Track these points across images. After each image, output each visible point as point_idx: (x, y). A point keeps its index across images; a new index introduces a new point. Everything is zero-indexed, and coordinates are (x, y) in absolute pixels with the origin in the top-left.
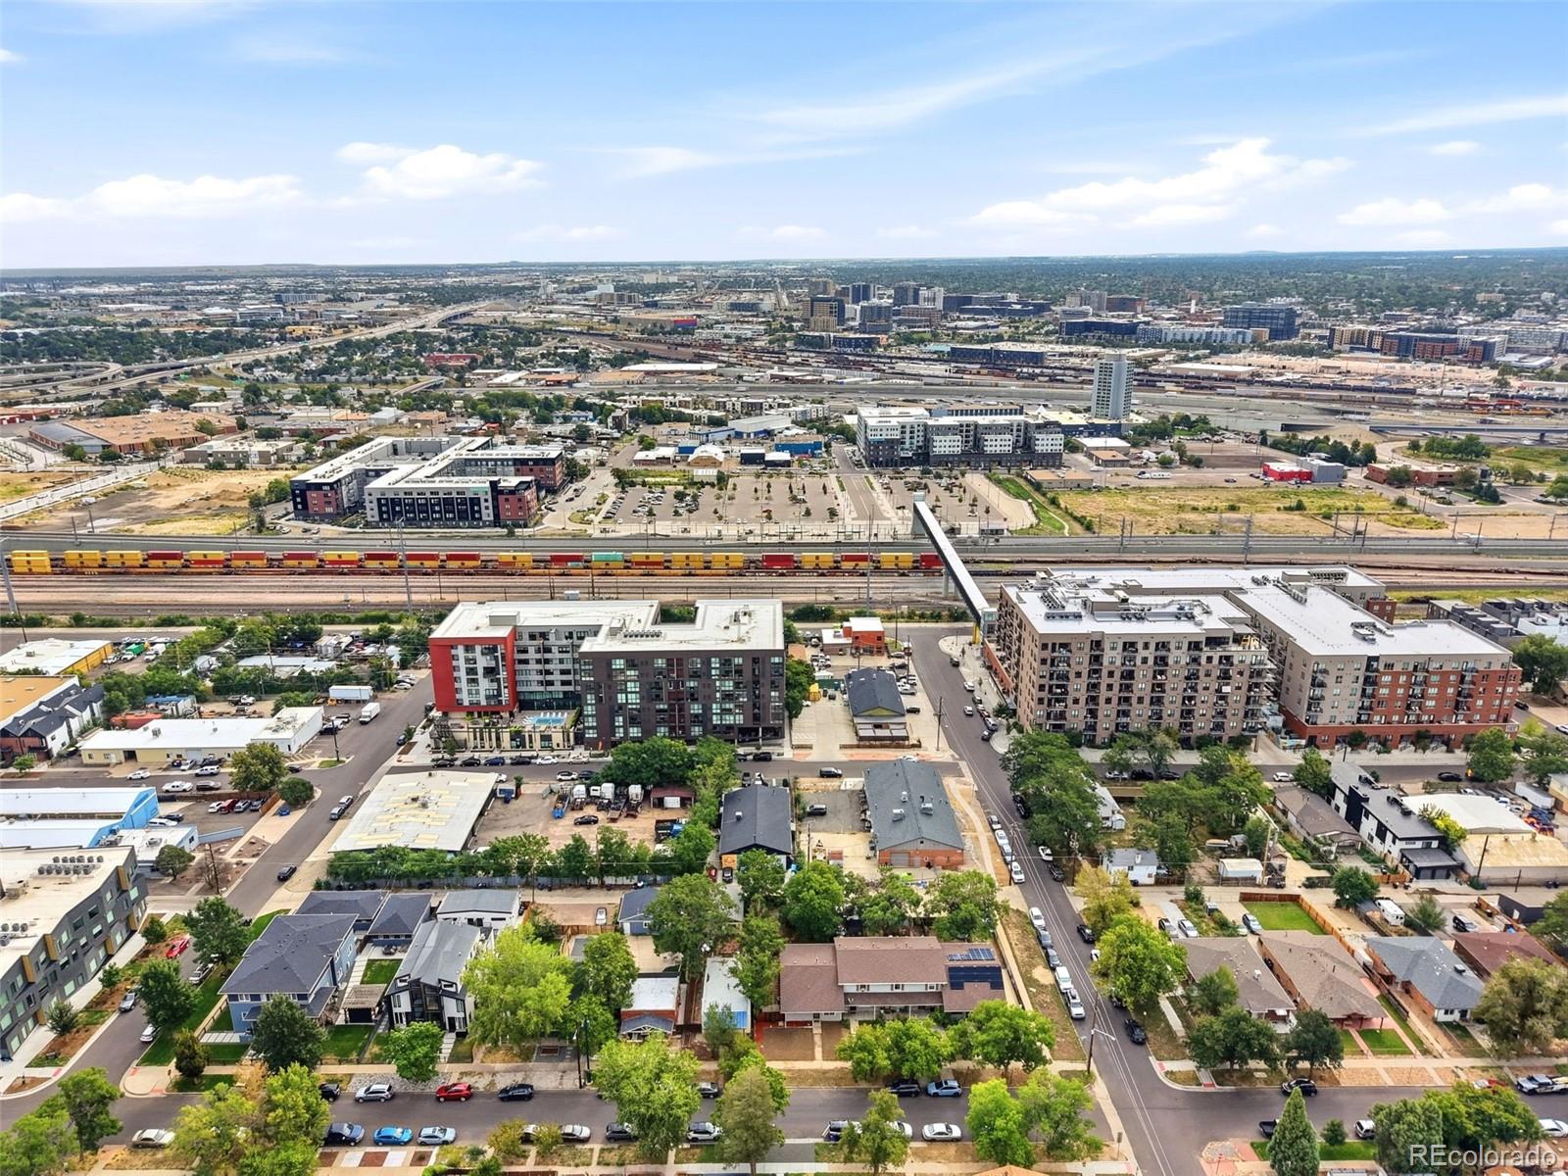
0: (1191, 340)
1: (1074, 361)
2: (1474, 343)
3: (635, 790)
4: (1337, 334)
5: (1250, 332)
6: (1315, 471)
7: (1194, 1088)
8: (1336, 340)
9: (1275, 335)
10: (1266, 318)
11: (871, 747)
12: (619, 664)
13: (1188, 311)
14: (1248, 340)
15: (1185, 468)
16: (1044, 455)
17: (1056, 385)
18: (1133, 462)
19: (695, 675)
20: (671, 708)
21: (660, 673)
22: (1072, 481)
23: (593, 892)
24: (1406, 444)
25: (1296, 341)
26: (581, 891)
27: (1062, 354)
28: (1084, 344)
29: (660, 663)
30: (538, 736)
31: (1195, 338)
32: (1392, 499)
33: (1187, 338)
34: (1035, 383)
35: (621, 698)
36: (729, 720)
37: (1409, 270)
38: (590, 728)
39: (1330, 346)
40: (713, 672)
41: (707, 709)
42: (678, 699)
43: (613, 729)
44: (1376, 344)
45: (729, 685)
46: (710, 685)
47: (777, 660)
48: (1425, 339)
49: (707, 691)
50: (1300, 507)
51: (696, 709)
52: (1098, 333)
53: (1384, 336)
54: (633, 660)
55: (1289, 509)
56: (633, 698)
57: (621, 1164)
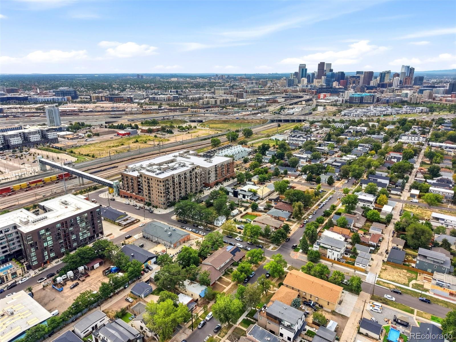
0: (48, 101)
1: (14, 110)
2: (128, 97)
3: (81, 269)
4: (92, 97)
5: (66, 97)
6: (131, 132)
7: (277, 249)
8: (92, 99)
9: (73, 98)
10: (68, 93)
11: (128, 226)
12: (43, 232)
13: (37, 92)
14: (66, 100)
15: (95, 137)
16: (52, 139)
17: (16, 118)
18: (80, 137)
19: (72, 225)
20: (65, 240)
21: (59, 229)
22: (70, 145)
23: (114, 298)
24: (140, 123)
25: (79, 100)
26: (110, 300)
27: (8, 108)
28: (10, 104)
29: (59, 225)
30: (10, 275)
31: (49, 100)
32: (153, 136)
33: (46, 100)
34: (8, 118)
35: (45, 245)
36: (85, 236)
37: (88, 79)
38: (34, 261)
39: (91, 100)
40: (78, 222)
41: (78, 236)
42: (67, 236)
43: (44, 257)
44: (103, 99)
45: (84, 224)
46: (78, 226)
47: (98, 210)
48: (115, 97)
49: (77, 229)
50: (137, 141)
51: (74, 237)
52: (14, 101)
53: (105, 97)
54: (47, 228)
55: (135, 142)
56: (50, 243)
57: (226, 334)
